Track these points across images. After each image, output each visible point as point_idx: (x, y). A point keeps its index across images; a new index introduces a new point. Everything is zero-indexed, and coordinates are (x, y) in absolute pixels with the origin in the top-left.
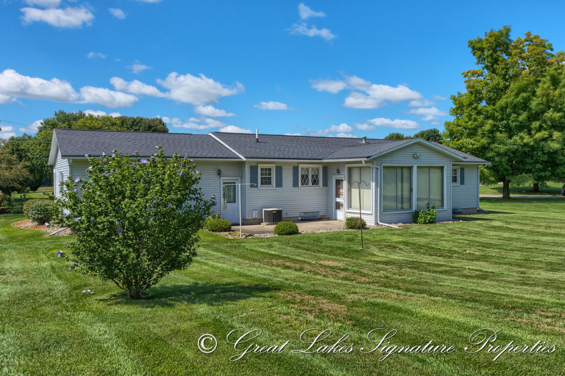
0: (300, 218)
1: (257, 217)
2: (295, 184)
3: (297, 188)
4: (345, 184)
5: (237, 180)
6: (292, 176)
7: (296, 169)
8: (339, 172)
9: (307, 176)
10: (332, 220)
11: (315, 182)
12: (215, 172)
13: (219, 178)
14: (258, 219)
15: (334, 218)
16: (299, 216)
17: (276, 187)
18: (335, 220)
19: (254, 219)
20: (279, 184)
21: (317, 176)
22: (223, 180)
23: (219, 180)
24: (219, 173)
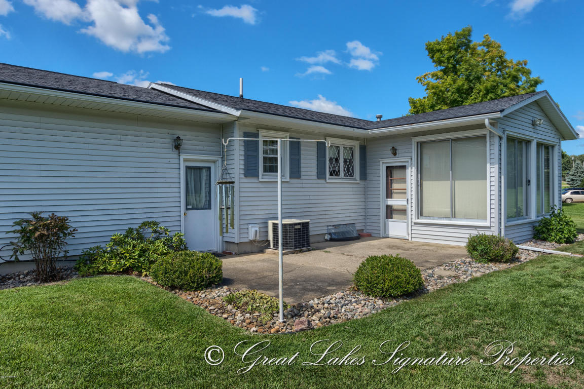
0: (327, 237)
1: (258, 238)
2: (321, 175)
3: (323, 181)
4: (411, 174)
5: (214, 162)
6: (315, 157)
7: (321, 147)
8: (395, 154)
9: (337, 160)
10: (379, 238)
11: (349, 172)
12: (167, 143)
13: (176, 156)
14: (259, 242)
15: (382, 234)
16: (325, 232)
17: (291, 177)
18: (384, 237)
19: (251, 242)
20: (295, 172)
21: (351, 161)
22: (185, 160)
23: (177, 161)
24: (177, 145)
